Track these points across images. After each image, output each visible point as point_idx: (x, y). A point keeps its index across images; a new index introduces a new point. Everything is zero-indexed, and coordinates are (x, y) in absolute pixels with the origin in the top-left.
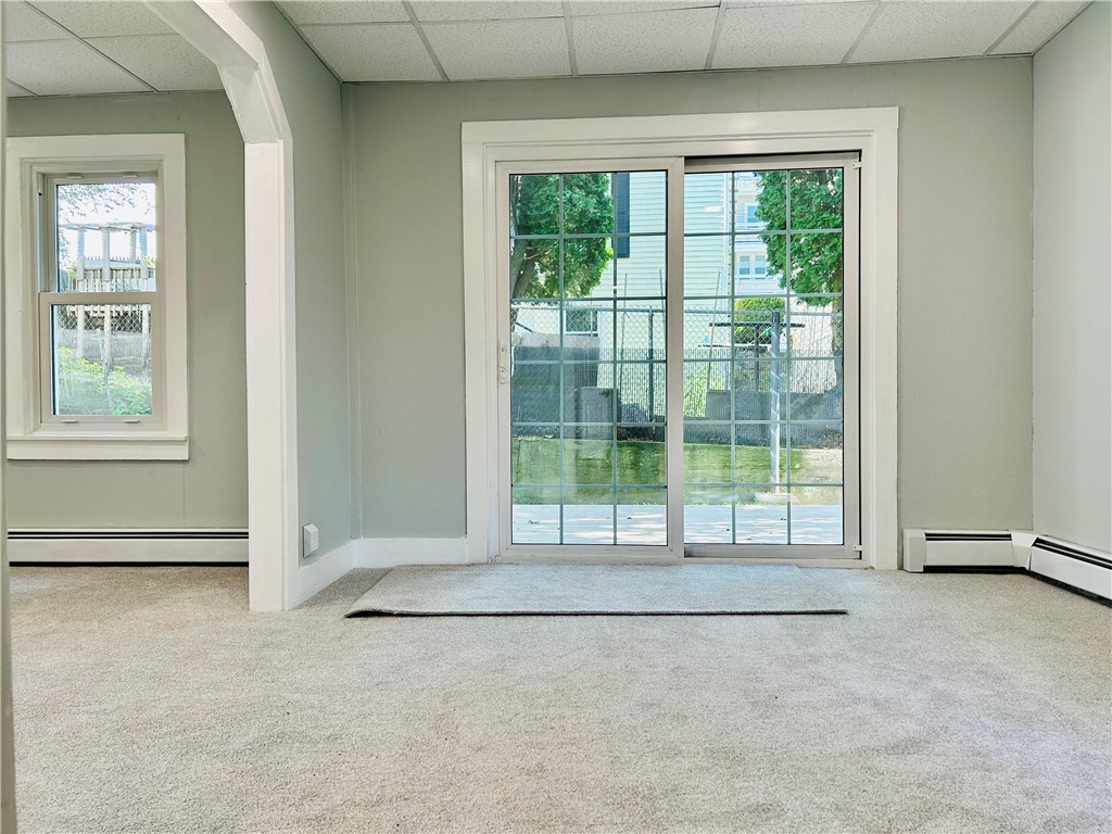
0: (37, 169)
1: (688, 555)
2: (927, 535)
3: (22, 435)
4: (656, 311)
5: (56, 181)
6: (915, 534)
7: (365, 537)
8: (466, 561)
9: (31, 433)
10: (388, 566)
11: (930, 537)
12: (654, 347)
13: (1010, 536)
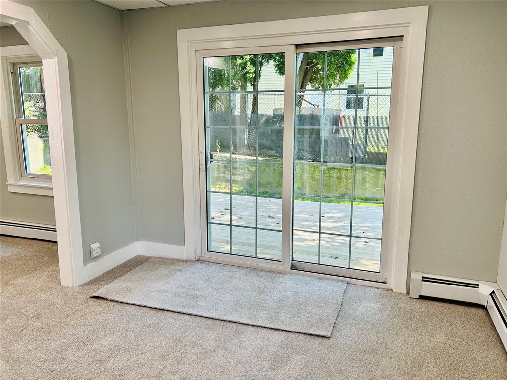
0: (9, 61)
1: (293, 267)
2: (423, 277)
3: (14, 182)
4: (371, 95)
5: (19, 66)
6: (417, 276)
7: (143, 241)
8: (185, 258)
9: (18, 181)
10: (151, 256)
11: (424, 279)
12: (369, 115)
13: (478, 285)
